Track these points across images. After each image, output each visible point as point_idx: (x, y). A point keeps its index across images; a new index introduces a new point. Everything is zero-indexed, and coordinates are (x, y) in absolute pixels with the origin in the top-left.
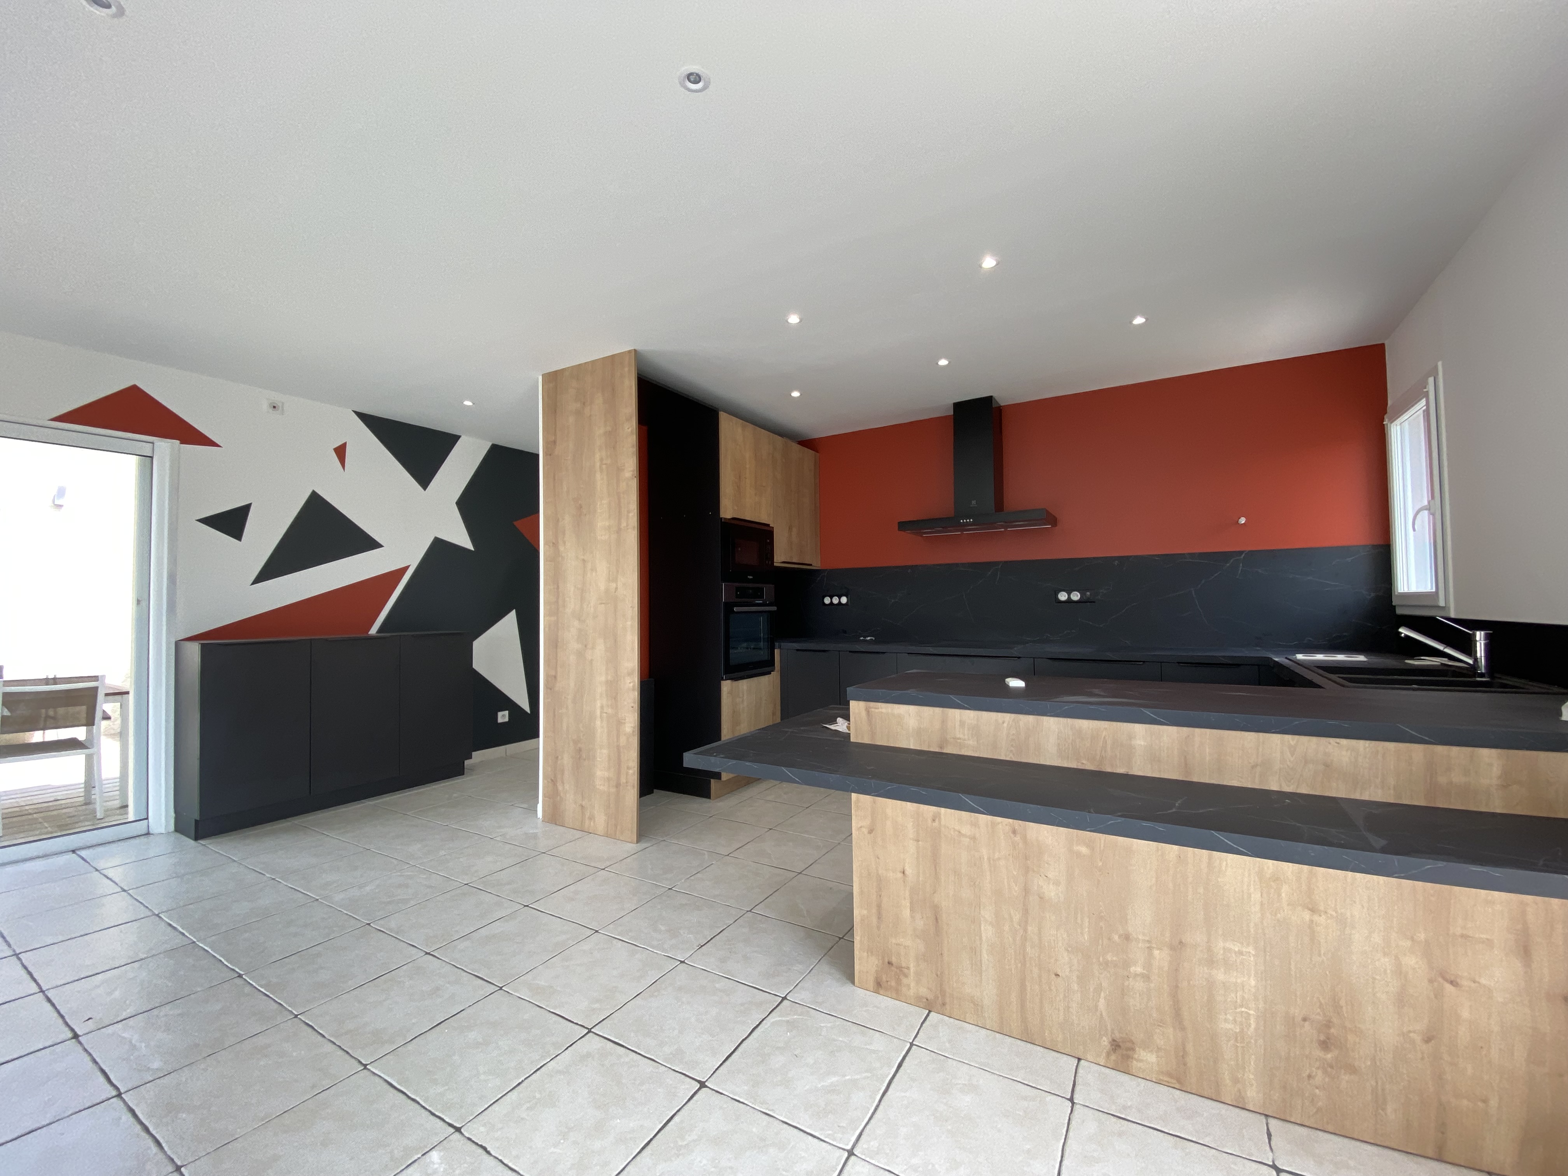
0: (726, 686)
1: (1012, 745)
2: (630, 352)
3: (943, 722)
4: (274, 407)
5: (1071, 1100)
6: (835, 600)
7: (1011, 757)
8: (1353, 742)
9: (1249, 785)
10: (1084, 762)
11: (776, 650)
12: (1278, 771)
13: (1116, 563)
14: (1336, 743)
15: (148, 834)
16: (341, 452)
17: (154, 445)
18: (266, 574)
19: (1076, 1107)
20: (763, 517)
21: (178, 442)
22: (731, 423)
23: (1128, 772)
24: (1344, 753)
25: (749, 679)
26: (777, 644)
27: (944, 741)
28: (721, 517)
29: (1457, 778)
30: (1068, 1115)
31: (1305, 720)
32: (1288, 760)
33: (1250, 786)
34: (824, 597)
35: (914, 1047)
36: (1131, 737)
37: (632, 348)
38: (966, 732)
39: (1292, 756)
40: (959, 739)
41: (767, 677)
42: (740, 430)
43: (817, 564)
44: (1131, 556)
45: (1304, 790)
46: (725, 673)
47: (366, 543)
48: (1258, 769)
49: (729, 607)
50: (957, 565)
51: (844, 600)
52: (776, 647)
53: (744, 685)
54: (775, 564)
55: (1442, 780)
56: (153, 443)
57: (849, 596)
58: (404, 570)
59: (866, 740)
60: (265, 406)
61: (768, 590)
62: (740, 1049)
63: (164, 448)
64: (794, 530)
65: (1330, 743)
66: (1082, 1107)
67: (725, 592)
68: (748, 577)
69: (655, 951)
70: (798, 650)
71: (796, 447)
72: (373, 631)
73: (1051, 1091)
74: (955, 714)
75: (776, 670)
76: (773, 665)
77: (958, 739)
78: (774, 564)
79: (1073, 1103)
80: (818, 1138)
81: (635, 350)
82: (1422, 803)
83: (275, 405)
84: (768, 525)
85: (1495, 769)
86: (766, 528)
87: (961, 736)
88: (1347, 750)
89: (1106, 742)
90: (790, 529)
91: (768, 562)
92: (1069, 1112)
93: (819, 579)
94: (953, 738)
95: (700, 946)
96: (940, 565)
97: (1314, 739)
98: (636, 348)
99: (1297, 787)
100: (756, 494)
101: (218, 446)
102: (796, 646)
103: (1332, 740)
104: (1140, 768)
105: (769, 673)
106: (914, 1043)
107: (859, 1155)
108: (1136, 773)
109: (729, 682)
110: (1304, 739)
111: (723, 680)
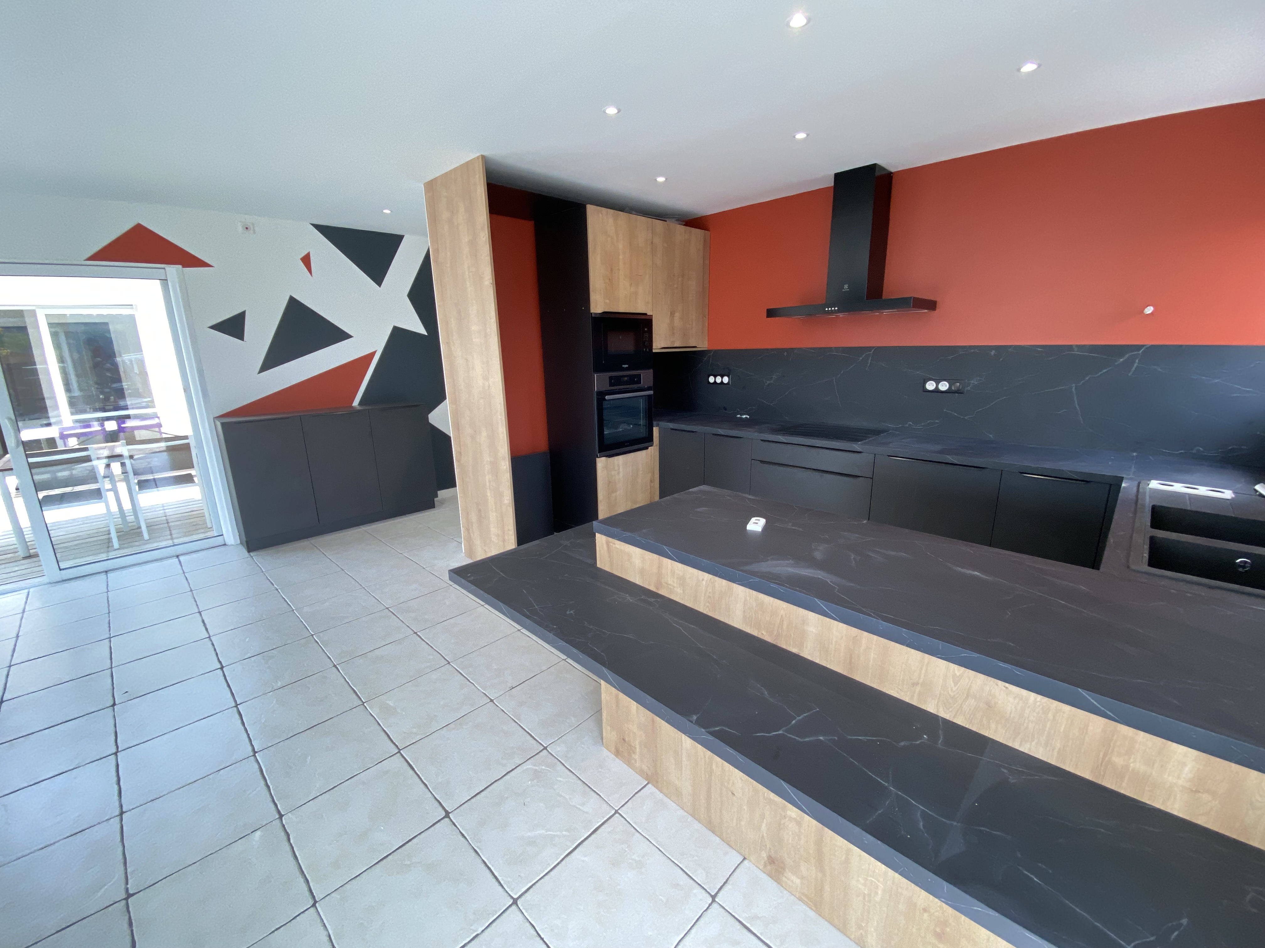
0: (601, 463)
1: (708, 602)
2: (478, 157)
3: (659, 567)
4: (247, 228)
5: (714, 897)
6: (719, 380)
7: (707, 612)
8: (1024, 692)
9: (907, 699)
10: (765, 633)
11: (654, 428)
12: (938, 695)
13: (993, 353)
14: (1004, 686)
15: (225, 545)
16: (306, 260)
17: (165, 270)
18: (268, 364)
19: (715, 905)
20: (640, 306)
21: (180, 266)
22: (600, 215)
23: (799, 653)
24: (1011, 699)
25: (625, 455)
26: (655, 423)
27: (659, 584)
28: (591, 312)
29: (1137, 765)
30: (702, 911)
31: (975, 655)
32: (950, 689)
33: (907, 701)
34: (709, 376)
35: (617, 815)
36: (804, 622)
37: (478, 154)
38: (675, 581)
39: (955, 686)
40: (671, 585)
41: (644, 452)
42: (611, 220)
43: (702, 344)
44: (1011, 346)
45: (960, 721)
46: (599, 452)
47: (339, 335)
48: (918, 689)
49: (601, 395)
50: (830, 349)
51: (726, 380)
52: (654, 425)
53: (620, 460)
54: (654, 351)
55: (1118, 760)
56: (164, 269)
57: (730, 376)
58: (373, 354)
59: (607, 569)
60: (240, 229)
61: (647, 376)
62: (488, 789)
63: (173, 271)
64: (677, 315)
65: (997, 685)
66: (718, 906)
67: (599, 381)
68: (623, 366)
69: (478, 688)
70: (672, 429)
71: (680, 229)
72: (356, 403)
73: (702, 884)
74: (668, 563)
75: (654, 445)
76: (652, 440)
77: (669, 585)
78: (652, 350)
79: (714, 900)
80: (499, 883)
81: (483, 157)
82: (1086, 774)
83: (247, 227)
84: (646, 314)
85: (1186, 770)
86: (643, 317)
87: (672, 583)
88: (1015, 698)
89: (783, 621)
90: (672, 314)
91: (646, 350)
92: (705, 909)
93: (705, 359)
94: (666, 583)
95: (512, 688)
96: (813, 349)
97: (981, 677)
98: (486, 153)
99: (954, 717)
100: (631, 285)
101: (212, 266)
102: (671, 425)
103: (1000, 683)
104: (810, 652)
105: (647, 448)
106: (619, 811)
107: (519, 906)
108: (805, 656)
109: (604, 458)
110: (971, 673)
111: (598, 458)
